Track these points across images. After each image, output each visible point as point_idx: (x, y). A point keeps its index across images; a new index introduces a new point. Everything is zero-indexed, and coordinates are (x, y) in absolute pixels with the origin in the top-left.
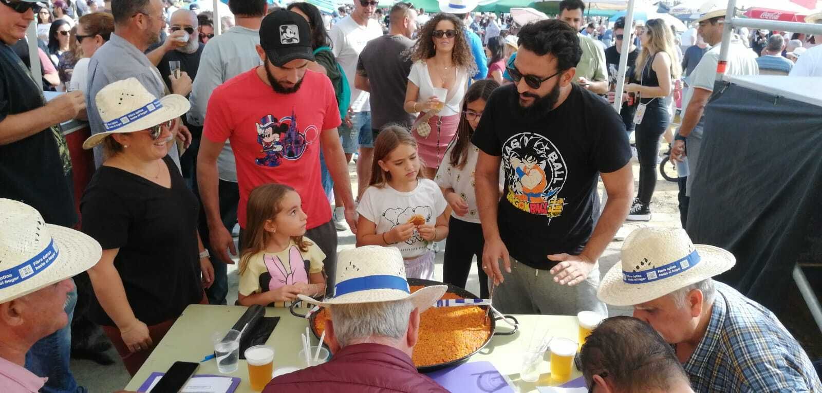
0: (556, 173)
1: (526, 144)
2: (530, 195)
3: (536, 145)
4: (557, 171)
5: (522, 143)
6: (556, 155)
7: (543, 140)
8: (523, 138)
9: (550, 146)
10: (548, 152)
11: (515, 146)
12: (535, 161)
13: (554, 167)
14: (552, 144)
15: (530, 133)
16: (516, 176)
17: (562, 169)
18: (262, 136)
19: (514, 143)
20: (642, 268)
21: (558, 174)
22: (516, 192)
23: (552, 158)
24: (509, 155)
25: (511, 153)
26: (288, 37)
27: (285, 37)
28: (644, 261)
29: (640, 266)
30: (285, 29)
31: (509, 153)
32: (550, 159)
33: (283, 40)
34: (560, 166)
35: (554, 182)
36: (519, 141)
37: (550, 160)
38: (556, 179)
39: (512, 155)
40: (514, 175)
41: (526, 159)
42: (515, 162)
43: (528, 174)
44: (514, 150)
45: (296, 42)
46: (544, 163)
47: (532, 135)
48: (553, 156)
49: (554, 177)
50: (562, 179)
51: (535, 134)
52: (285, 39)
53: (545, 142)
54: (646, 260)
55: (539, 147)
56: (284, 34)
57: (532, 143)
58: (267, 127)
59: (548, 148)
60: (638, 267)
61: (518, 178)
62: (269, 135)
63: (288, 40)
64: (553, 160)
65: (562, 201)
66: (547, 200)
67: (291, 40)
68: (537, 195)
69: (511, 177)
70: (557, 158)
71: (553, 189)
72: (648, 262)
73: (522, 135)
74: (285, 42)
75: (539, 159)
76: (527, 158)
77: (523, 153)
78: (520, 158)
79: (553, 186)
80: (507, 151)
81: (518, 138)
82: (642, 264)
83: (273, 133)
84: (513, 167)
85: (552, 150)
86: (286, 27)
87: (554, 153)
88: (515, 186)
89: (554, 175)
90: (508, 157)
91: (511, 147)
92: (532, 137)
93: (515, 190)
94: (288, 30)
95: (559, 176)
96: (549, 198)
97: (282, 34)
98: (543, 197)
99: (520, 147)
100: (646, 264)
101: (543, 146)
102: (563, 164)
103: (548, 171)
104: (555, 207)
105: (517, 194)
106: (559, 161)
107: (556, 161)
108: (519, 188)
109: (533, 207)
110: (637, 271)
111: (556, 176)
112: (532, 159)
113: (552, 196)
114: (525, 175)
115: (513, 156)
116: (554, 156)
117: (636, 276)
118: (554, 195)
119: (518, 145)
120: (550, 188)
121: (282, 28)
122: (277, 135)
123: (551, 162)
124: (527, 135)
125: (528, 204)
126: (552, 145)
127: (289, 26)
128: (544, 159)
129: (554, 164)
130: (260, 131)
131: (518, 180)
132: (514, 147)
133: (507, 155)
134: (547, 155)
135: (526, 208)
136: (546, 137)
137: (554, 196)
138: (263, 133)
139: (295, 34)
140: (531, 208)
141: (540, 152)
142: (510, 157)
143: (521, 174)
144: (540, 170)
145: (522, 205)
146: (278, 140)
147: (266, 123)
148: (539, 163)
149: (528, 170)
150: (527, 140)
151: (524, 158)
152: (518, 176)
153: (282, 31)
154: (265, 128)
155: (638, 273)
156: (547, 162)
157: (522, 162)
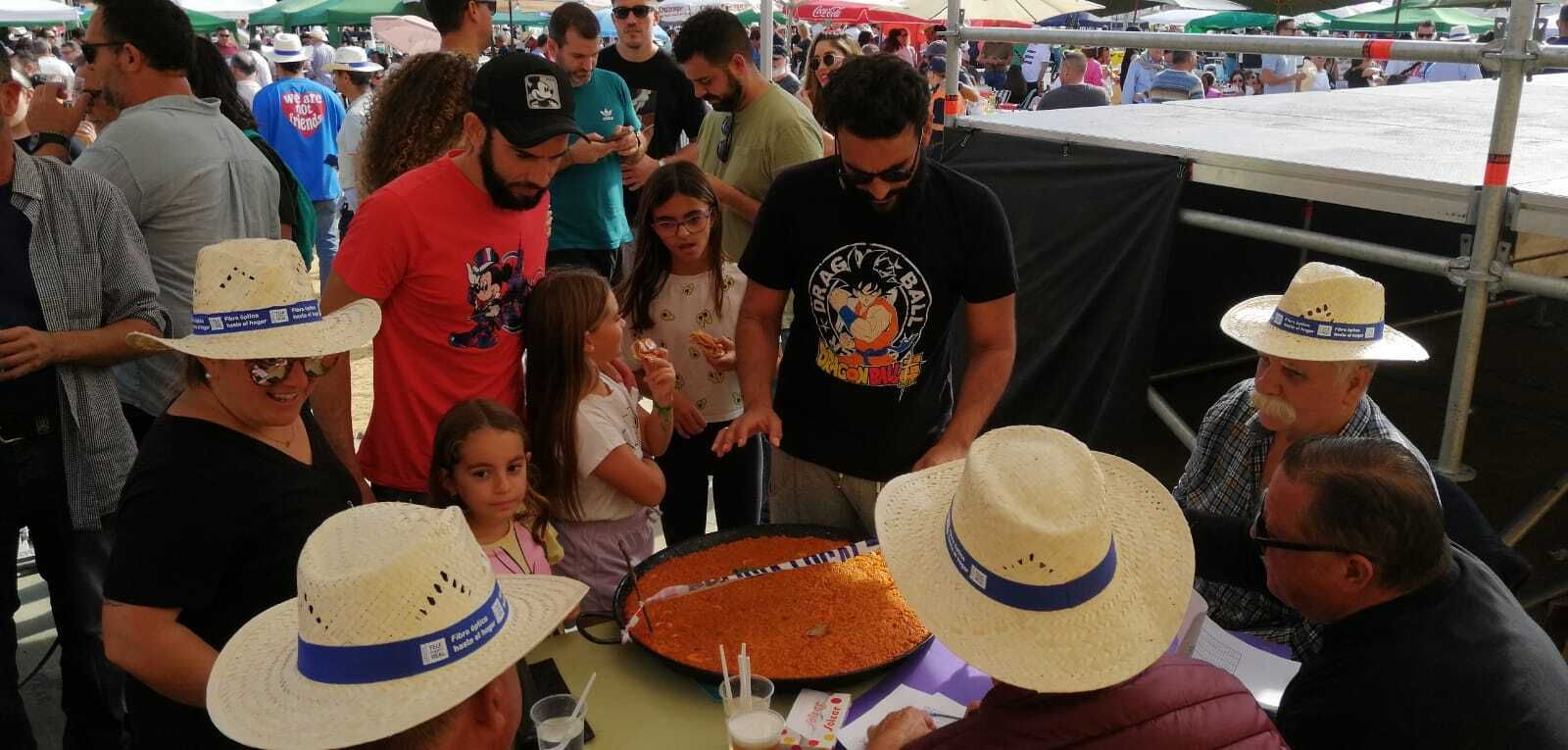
0: (914, 308)
1: (859, 263)
2: (868, 353)
3: (877, 262)
4: (916, 303)
5: (853, 262)
6: (914, 277)
7: (890, 254)
8: (854, 253)
9: (902, 262)
10: (900, 274)
11: (839, 268)
12: (877, 291)
13: (910, 298)
14: (906, 259)
15: (864, 244)
16: (840, 323)
17: (925, 300)
18: (476, 289)
19: (837, 263)
20: (1316, 316)
21: (916, 311)
22: (840, 351)
23: (907, 282)
24: (828, 285)
25: (832, 282)
26: (539, 96)
27: (536, 97)
28: (1322, 308)
29: (1315, 313)
30: (535, 81)
31: (827, 282)
32: (905, 284)
33: (531, 102)
34: (922, 294)
35: (909, 325)
36: (845, 259)
37: (903, 287)
38: (912, 319)
39: (835, 285)
40: (834, 320)
41: (861, 290)
42: (840, 298)
43: (864, 317)
44: (838, 276)
45: (555, 106)
46: (893, 293)
47: (868, 247)
48: (909, 280)
49: (910, 315)
50: (921, 319)
51: (874, 245)
52: (535, 100)
53: (893, 257)
54: (1326, 308)
55: (884, 266)
56: (534, 92)
57: (869, 261)
58: (485, 271)
59: (899, 267)
60: (1310, 313)
61: (844, 327)
62: (487, 286)
63: (541, 103)
64: (908, 287)
65: (919, 358)
66: (899, 359)
67: (546, 102)
68: (882, 352)
69: (829, 325)
70: (915, 281)
71: (908, 336)
72: (1328, 311)
73: (850, 248)
74: (535, 106)
75: (885, 286)
76: (862, 288)
77: (853, 280)
78: (849, 289)
79: (908, 331)
80: (823, 278)
81: (844, 254)
82: (1319, 310)
83: (492, 284)
84: (835, 306)
85: (907, 269)
86: (538, 80)
87: (911, 274)
88: (837, 342)
89: (910, 311)
90: (824, 291)
91: (831, 271)
92: (869, 251)
93: (836, 349)
94: (540, 85)
95: (919, 313)
96: (901, 356)
97: (530, 92)
98: (891, 353)
99: (849, 269)
100: (1323, 313)
101: (890, 263)
102: (926, 293)
103: (901, 306)
104: (909, 371)
105: (841, 354)
106: (919, 287)
107: (915, 288)
108: (846, 343)
109: (875, 374)
110: (1307, 317)
111: (913, 313)
112: (872, 289)
113: (907, 351)
114: (859, 319)
115: (837, 286)
116: (912, 279)
117: (1302, 324)
118: (909, 349)
119: (845, 266)
120: (902, 336)
121: (530, 80)
122: (496, 287)
123: (906, 291)
124: (859, 248)
125: (867, 369)
126: (906, 262)
127: (543, 78)
128: (892, 285)
129: (911, 293)
130: (473, 279)
131: (844, 330)
132: (837, 271)
133: (822, 285)
134: (898, 278)
135: (863, 378)
136: (894, 248)
137: (909, 352)
138: (477, 282)
139: (552, 92)
140: (872, 375)
141: (886, 274)
142: (829, 289)
143: (849, 316)
144: (886, 306)
145: (852, 375)
146: (497, 296)
147: (482, 263)
148: (884, 293)
149: (863, 309)
150: (860, 257)
151: (857, 289)
152: (843, 324)
153: (530, 85)
154: (481, 273)
155: (1306, 321)
156: (899, 292)
157: (853, 296)
